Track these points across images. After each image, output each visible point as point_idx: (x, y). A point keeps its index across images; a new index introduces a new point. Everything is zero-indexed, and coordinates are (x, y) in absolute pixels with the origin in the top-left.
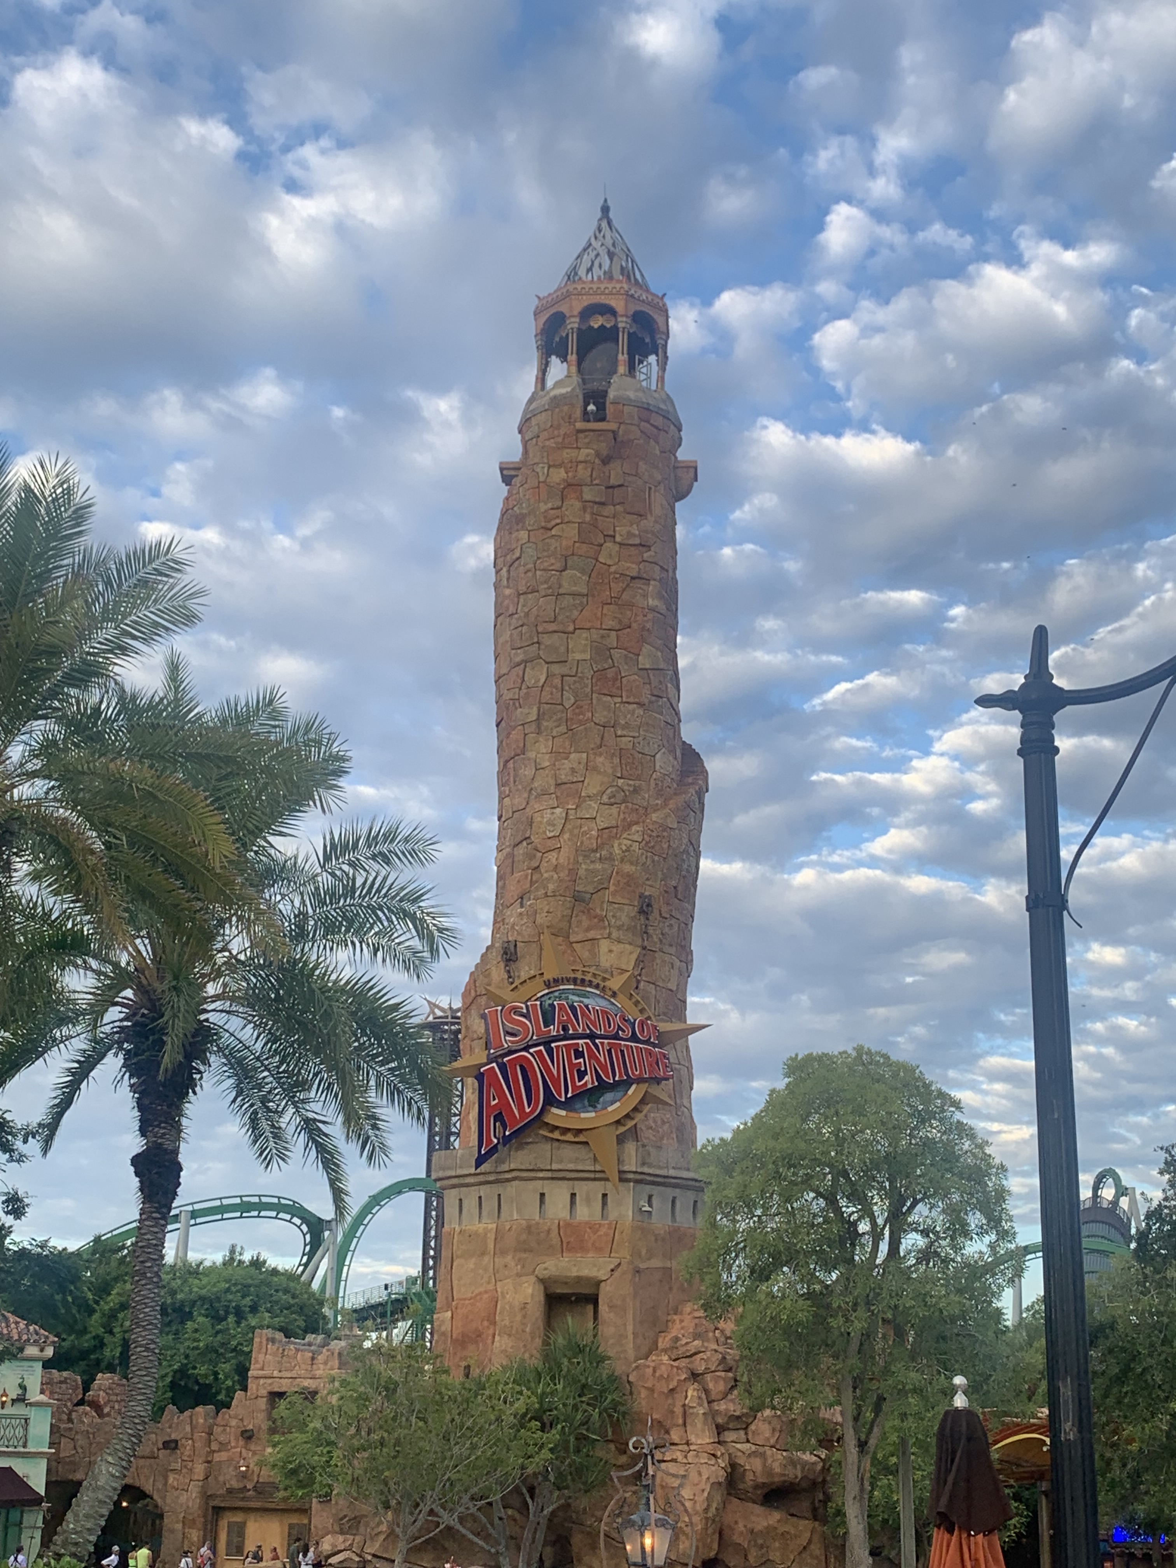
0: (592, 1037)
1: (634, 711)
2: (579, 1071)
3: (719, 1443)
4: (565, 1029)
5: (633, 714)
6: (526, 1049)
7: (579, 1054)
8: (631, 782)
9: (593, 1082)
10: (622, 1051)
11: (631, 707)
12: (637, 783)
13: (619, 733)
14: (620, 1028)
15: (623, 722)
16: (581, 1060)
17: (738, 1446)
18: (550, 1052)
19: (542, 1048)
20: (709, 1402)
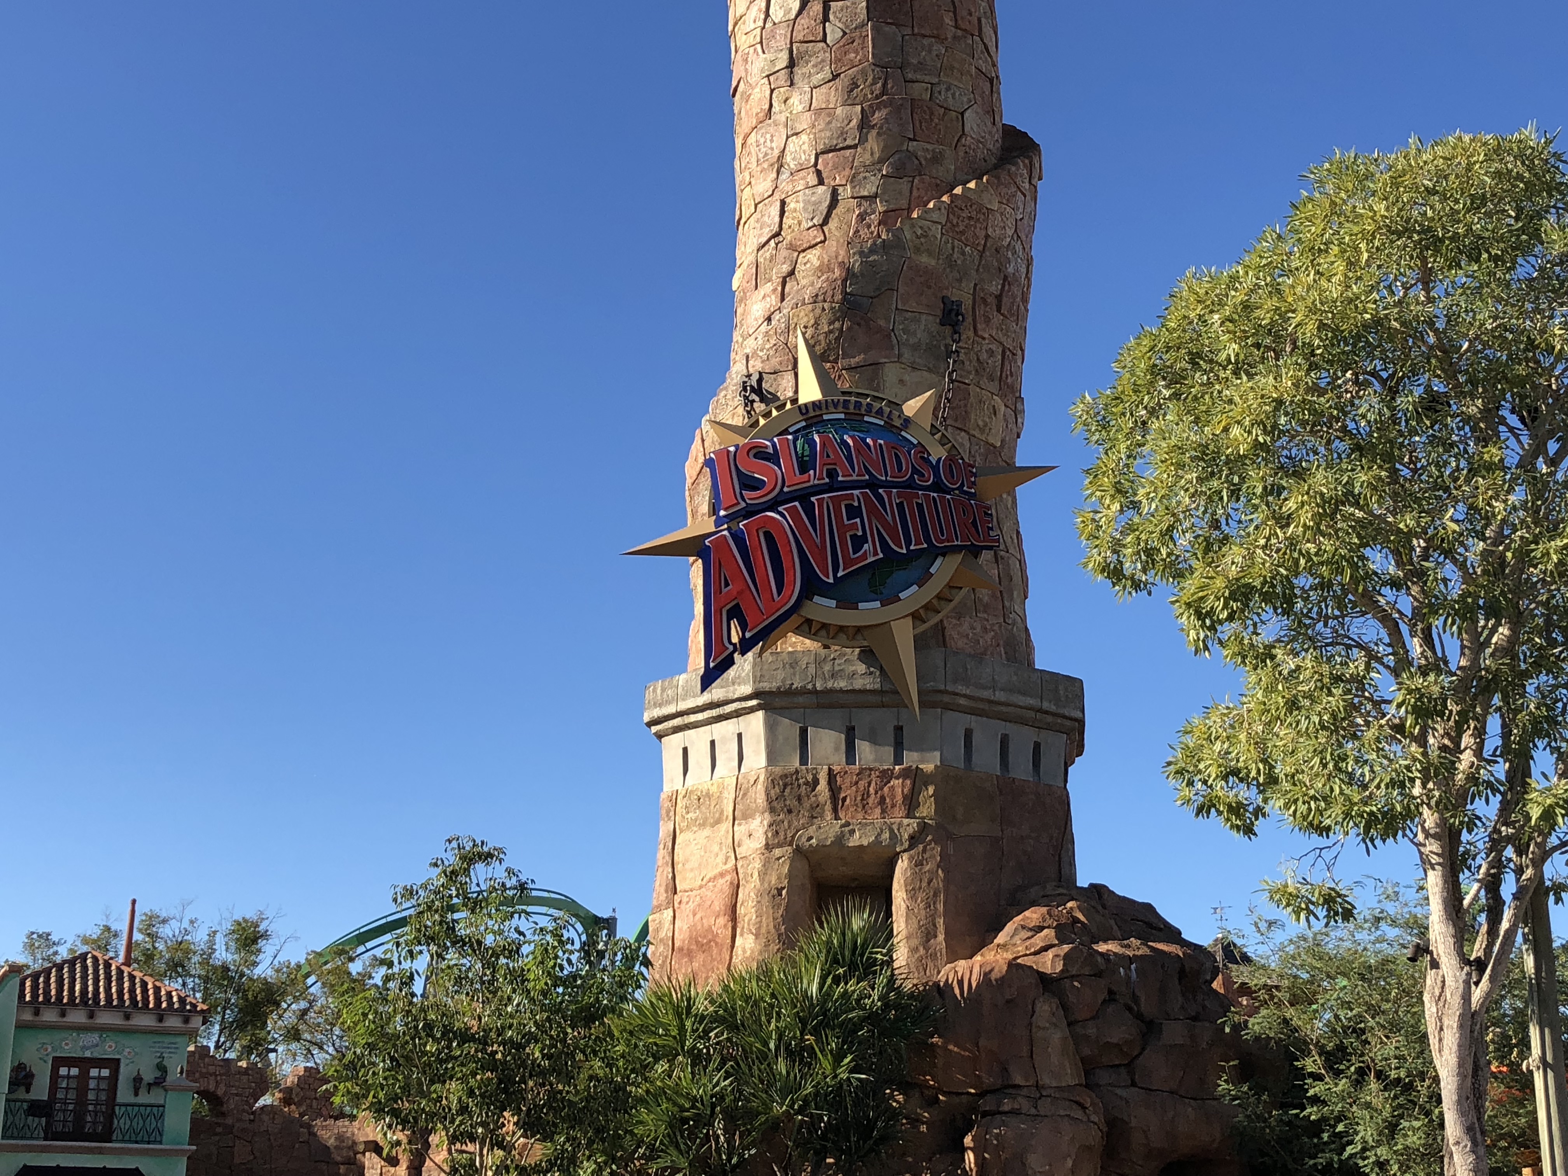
0: (873, 485)
1: (931, 45)
2: (854, 537)
3: (1087, 1086)
4: (832, 474)
5: (930, 51)
6: (773, 506)
7: (854, 512)
8: (929, 147)
9: (876, 554)
10: (920, 506)
11: (926, 42)
12: (938, 148)
13: (910, 76)
14: (915, 471)
15: (914, 61)
16: (858, 520)
17: (1119, 1091)
18: (809, 510)
19: (797, 503)
20: (1069, 1024)
